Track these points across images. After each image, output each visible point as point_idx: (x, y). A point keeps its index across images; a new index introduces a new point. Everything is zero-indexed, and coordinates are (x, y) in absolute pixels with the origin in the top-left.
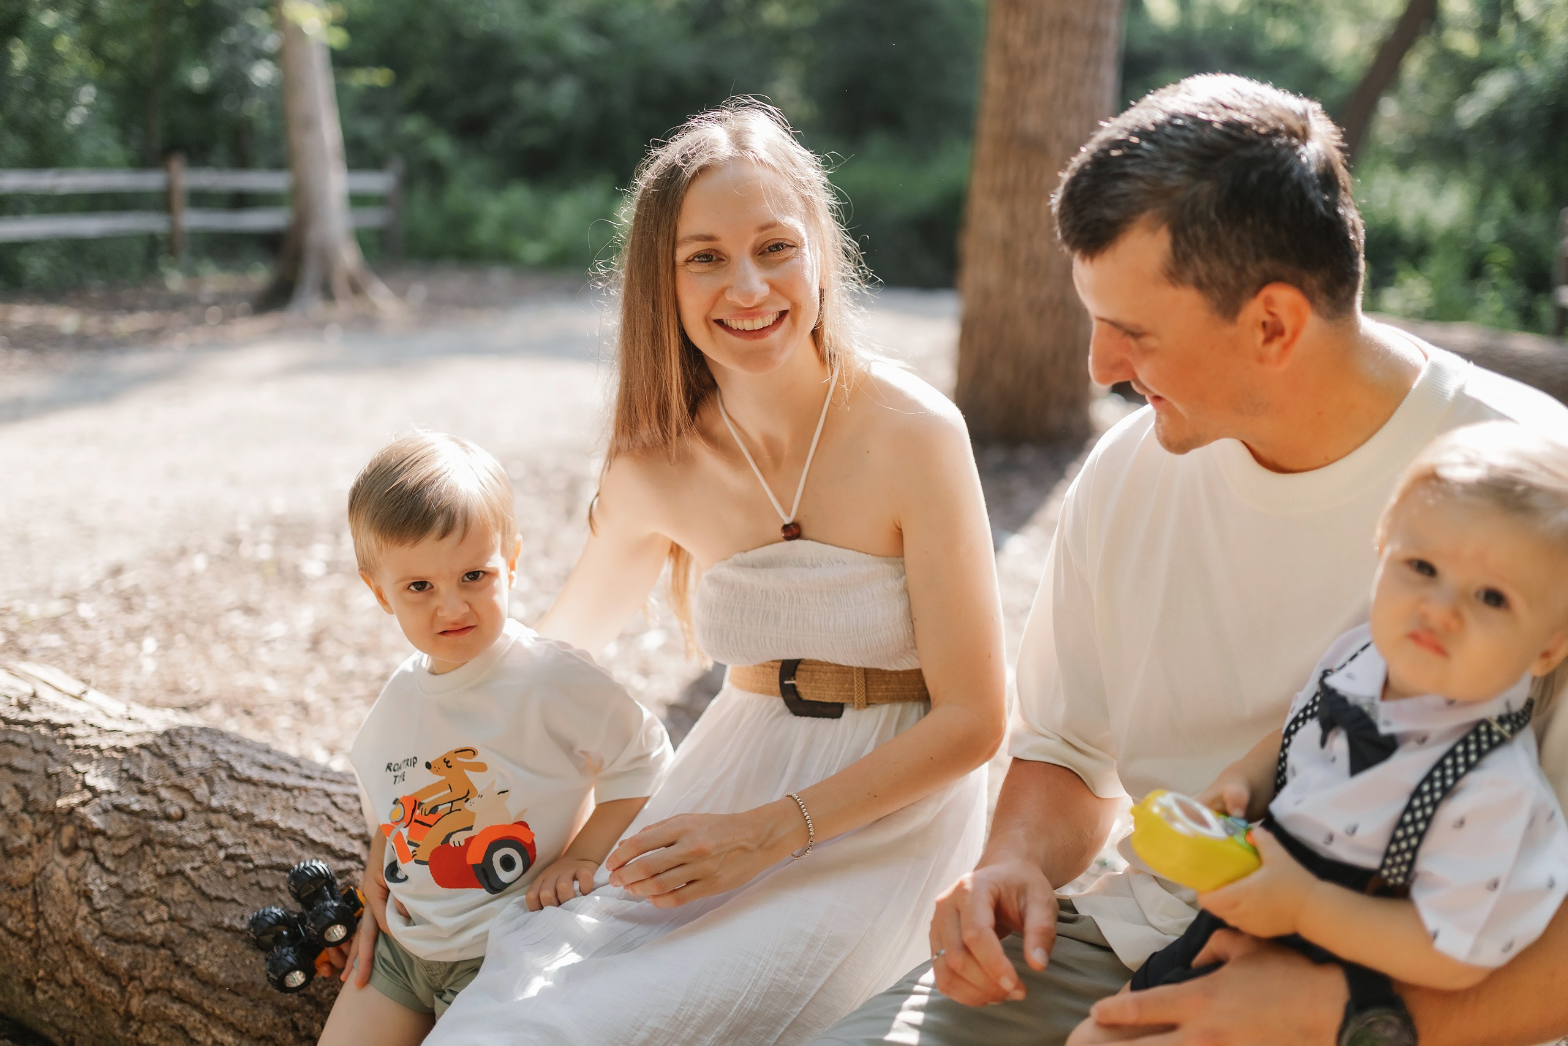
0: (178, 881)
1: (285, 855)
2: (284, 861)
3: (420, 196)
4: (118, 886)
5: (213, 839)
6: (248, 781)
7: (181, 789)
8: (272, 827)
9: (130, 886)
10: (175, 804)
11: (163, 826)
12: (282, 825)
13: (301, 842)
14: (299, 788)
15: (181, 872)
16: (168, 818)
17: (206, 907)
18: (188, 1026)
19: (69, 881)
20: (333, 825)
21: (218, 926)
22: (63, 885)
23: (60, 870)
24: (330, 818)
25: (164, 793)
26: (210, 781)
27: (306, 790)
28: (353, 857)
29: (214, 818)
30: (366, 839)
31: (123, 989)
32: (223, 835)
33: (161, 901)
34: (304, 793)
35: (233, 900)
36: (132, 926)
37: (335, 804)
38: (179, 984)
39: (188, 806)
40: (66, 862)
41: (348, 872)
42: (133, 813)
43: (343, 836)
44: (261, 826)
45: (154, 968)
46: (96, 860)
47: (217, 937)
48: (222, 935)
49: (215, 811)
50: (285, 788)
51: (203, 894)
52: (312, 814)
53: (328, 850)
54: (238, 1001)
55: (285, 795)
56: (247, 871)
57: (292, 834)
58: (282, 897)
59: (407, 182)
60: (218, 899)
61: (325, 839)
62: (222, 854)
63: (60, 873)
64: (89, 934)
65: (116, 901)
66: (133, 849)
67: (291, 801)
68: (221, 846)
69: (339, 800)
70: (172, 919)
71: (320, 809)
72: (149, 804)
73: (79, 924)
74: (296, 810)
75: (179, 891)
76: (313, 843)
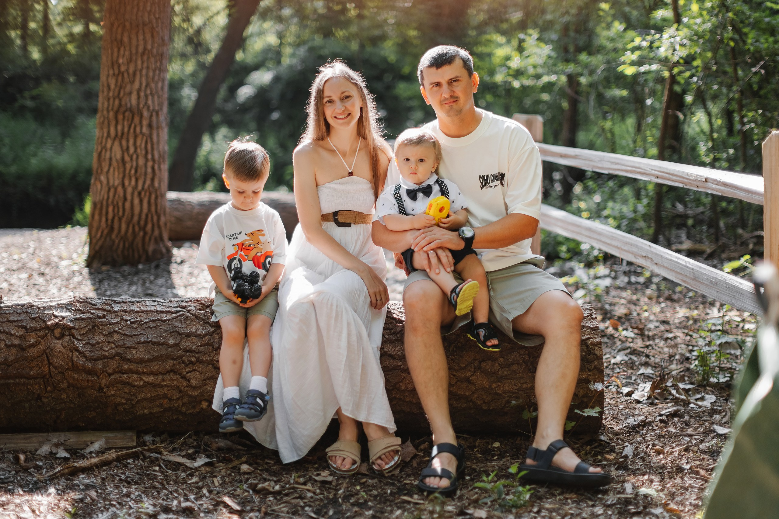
0: (115, 334)
1: (154, 317)
4: (87, 343)
5: (122, 319)
7: (98, 309)
8: (143, 311)
9: (93, 342)
10: (100, 313)
11: (99, 320)
12: (146, 310)
13: (157, 312)
15: (115, 331)
16: (100, 317)
17: (131, 339)
18: (131, 381)
19: (64, 347)
20: (165, 306)
21: (139, 343)
22: (62, 349)
23: (58, 345)
25: (92, 311)
28: (181, 311)
29: (119, 314)
31: (98, 377)
32: (125, 317)
33: (109, 342)
35: (141, 334)
36: (99, 354)
38: (126, 367)
39: (105, 313)
40: (60, 341)
42: (83, 319)
44: (138, 312)
45: (113, 365)
46: (74, 337)
47: (140, 347)
48: (141, 345)
49: (116, 312)
51: (127, 335)
52: (155, 305)
53: (169, 312)
54: (154, 364)
56: (142, 324)
57: (152, 312)
60: (135, 335)
61: (166, 310)
62: (129, 322)
63: (59, 346)
64: (81, 361)
65: (89, 347)
66: (89, 330)
68: (127, 321)
70: (116, 347)
72: (89, 315)
73: (75, 359)
74: (148, 306)
75: (116, 337)
76: (162, 312)
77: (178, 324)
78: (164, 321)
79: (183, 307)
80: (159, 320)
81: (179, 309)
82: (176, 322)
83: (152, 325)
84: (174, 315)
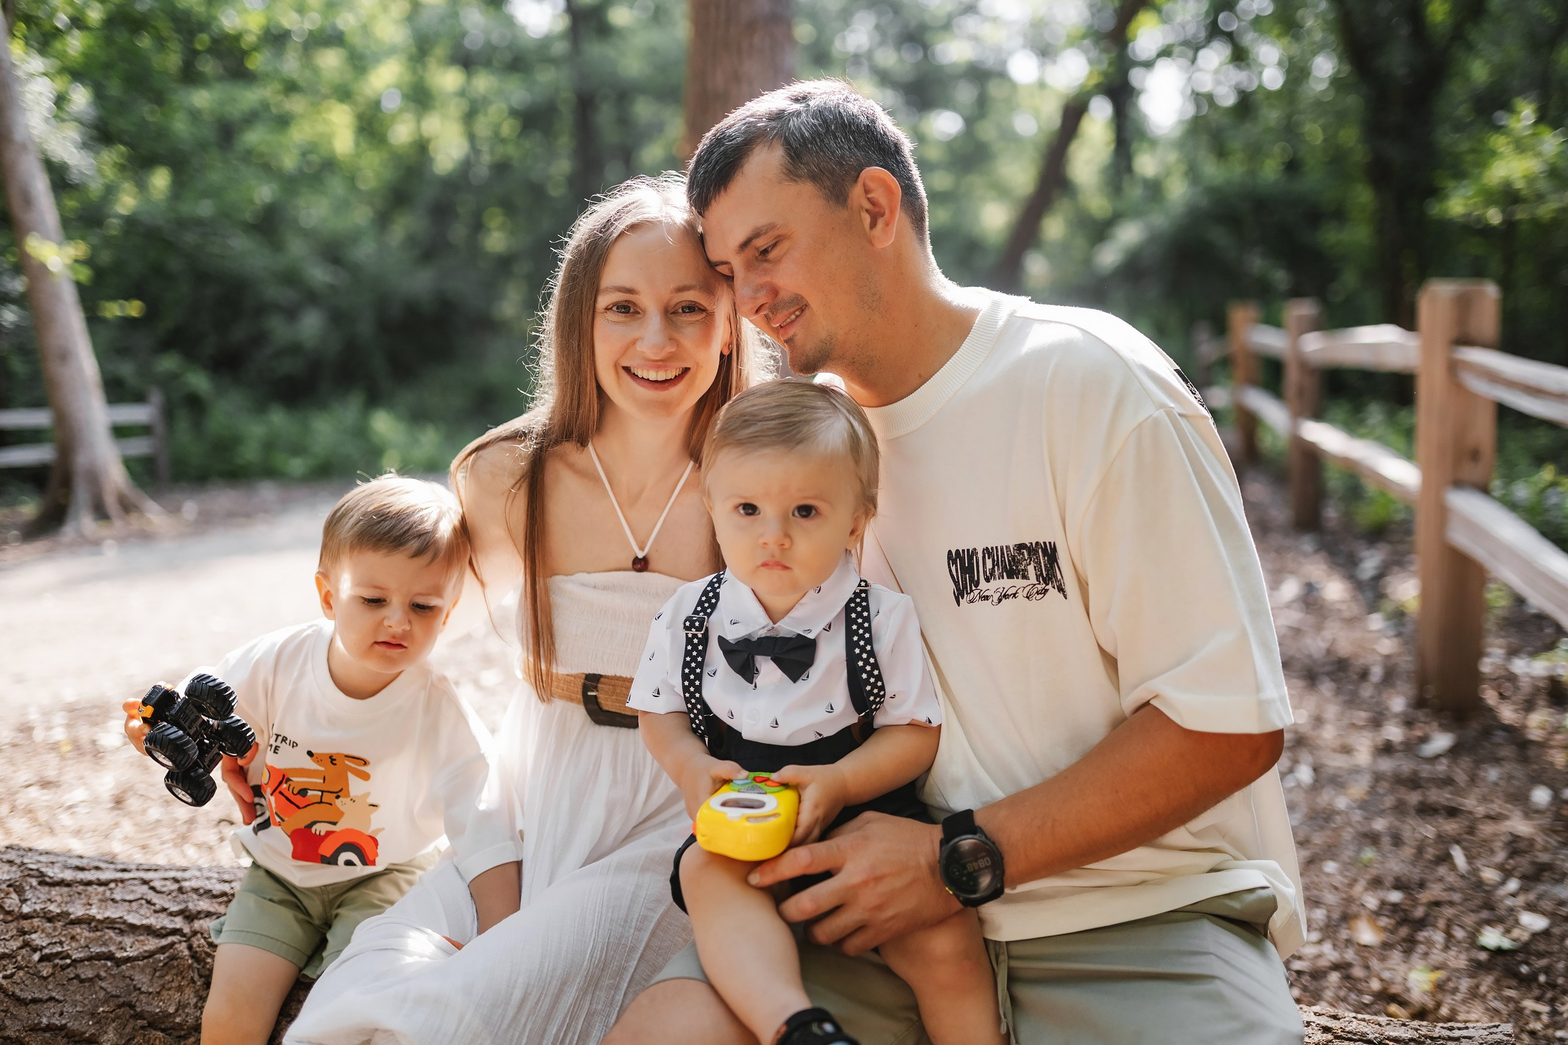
1: (105, 944)
2: (104, 949)
3: (183, 424)
5: (26, 944)
6: (62, 883)
8: (86, 921)
12: (99, 917)
13: (119, 929)
14: (115, 881)
17: (23, 1012)
20: (153, 907)
21: (35, 1029)
24: (149, 902)
26: (19, 890)
27: (122, 881)
28: (175, 932)
29: (26, 924)
30: (187, 914)
32: (37, 939)
34: (120, 885)
35: (51, 999)
37: (153, 888)
41: (172, 944)
43: (163, 915)
44: (78, 921)
49: (26, 917)
50: (101, 883)
51: (18, 999)
52: (130, 901)
53: (149, 930)
55: (101, 889)
56: (64, 968)
57: (110, 923)
58: (103, 985)
59: (168, 413)
60: (35, 1001)
61: (145, 922)
62: (36, 957)
67: (108, 893)
68: (35, 949)
69: (157, 884)
71: (139, 896)
74: (113, 900)
76: (133, 928)
77: (142, 980)
78: (119, 962)
79: (190, 916)
80: (110, 957)
81: (179, 923)
82: (142, 970)
83: (87, 972)
84: (152, 944)
